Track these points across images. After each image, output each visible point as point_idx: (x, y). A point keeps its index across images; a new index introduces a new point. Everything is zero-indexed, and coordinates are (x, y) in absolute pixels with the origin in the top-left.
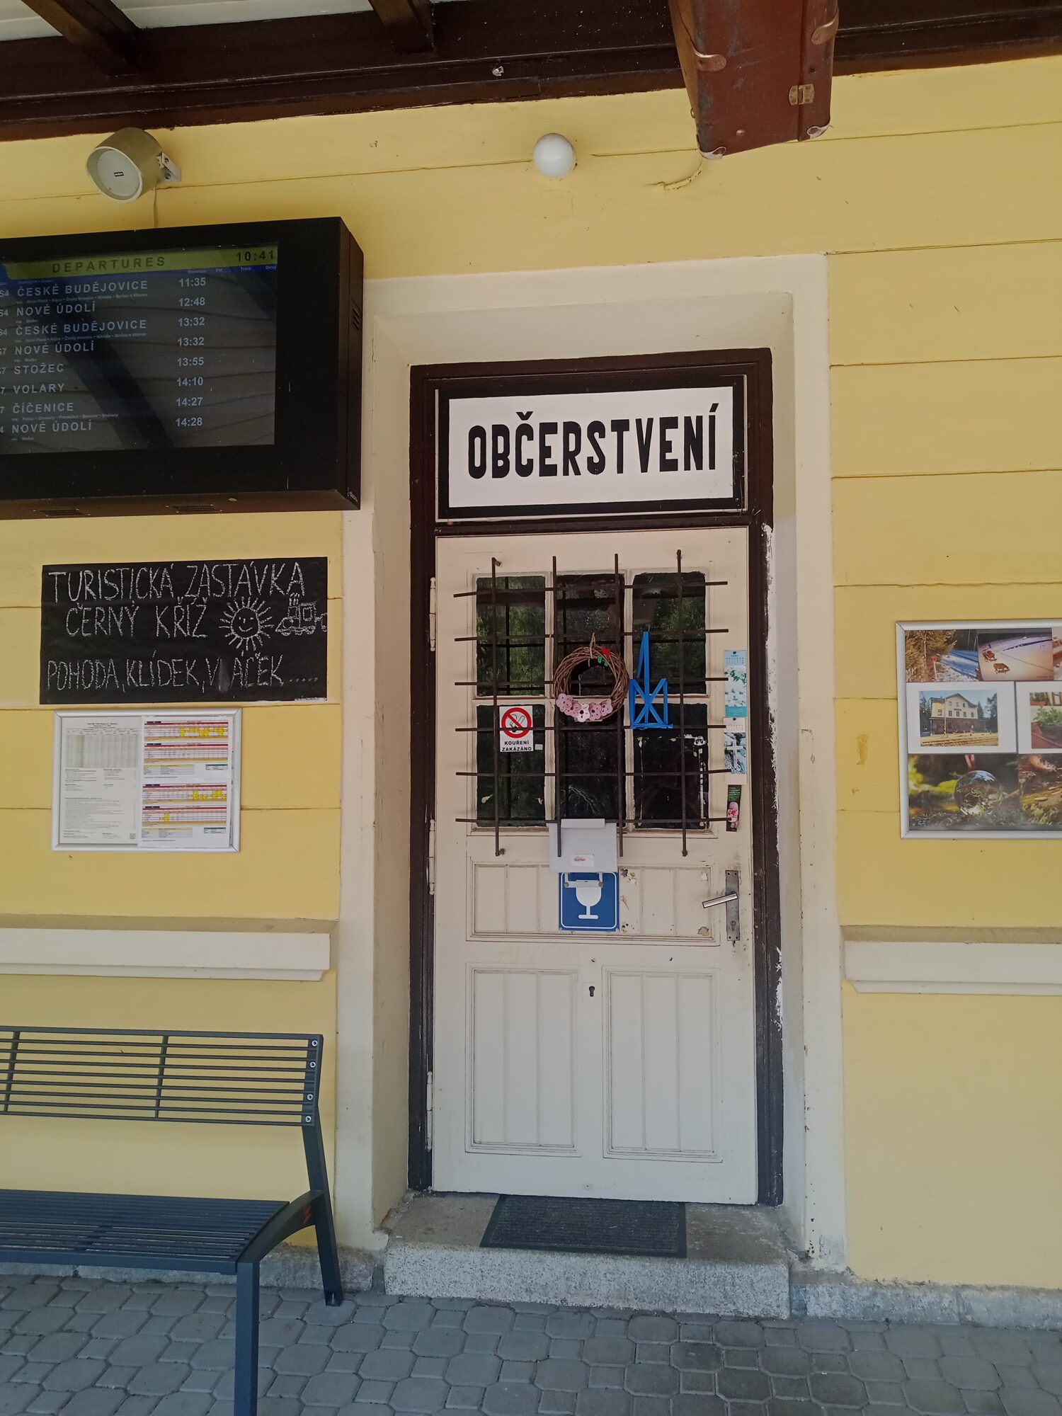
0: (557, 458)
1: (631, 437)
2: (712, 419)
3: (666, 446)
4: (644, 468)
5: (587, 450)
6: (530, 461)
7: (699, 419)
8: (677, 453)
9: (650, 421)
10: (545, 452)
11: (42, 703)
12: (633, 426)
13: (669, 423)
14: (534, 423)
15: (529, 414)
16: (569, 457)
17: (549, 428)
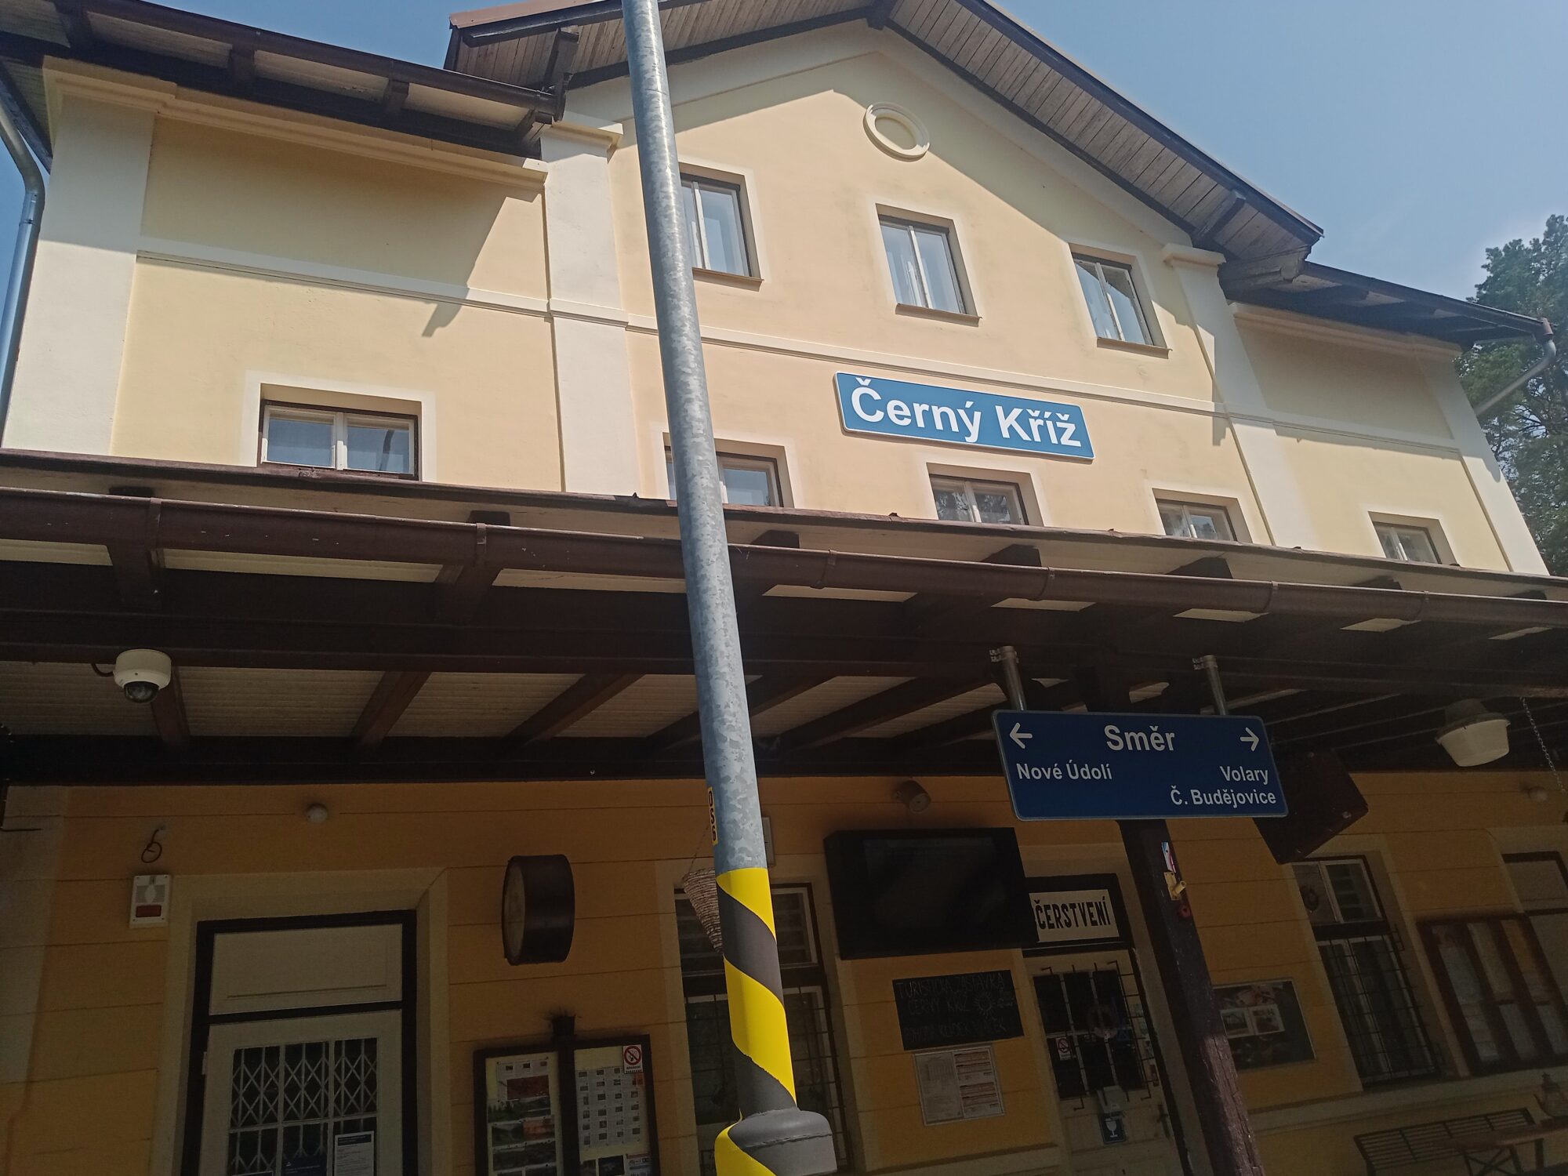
0: (1053, 921)
1: (1077, 910)
2: (1104, 903)
3: (1091, 915)
4: (1086, 925)
5: (1063, 917)
6: (1044, 922)
7: (1100, 903)
8: (1096, 918)
9: (1083, 904)
10: (1049, 918)
11: (905, 1049)
12: (1077, 905)
13: (1090, 905)
14: (1041, 905)
15: (1039, 901)
16: (1058, 920)
17: (1047, 907)
